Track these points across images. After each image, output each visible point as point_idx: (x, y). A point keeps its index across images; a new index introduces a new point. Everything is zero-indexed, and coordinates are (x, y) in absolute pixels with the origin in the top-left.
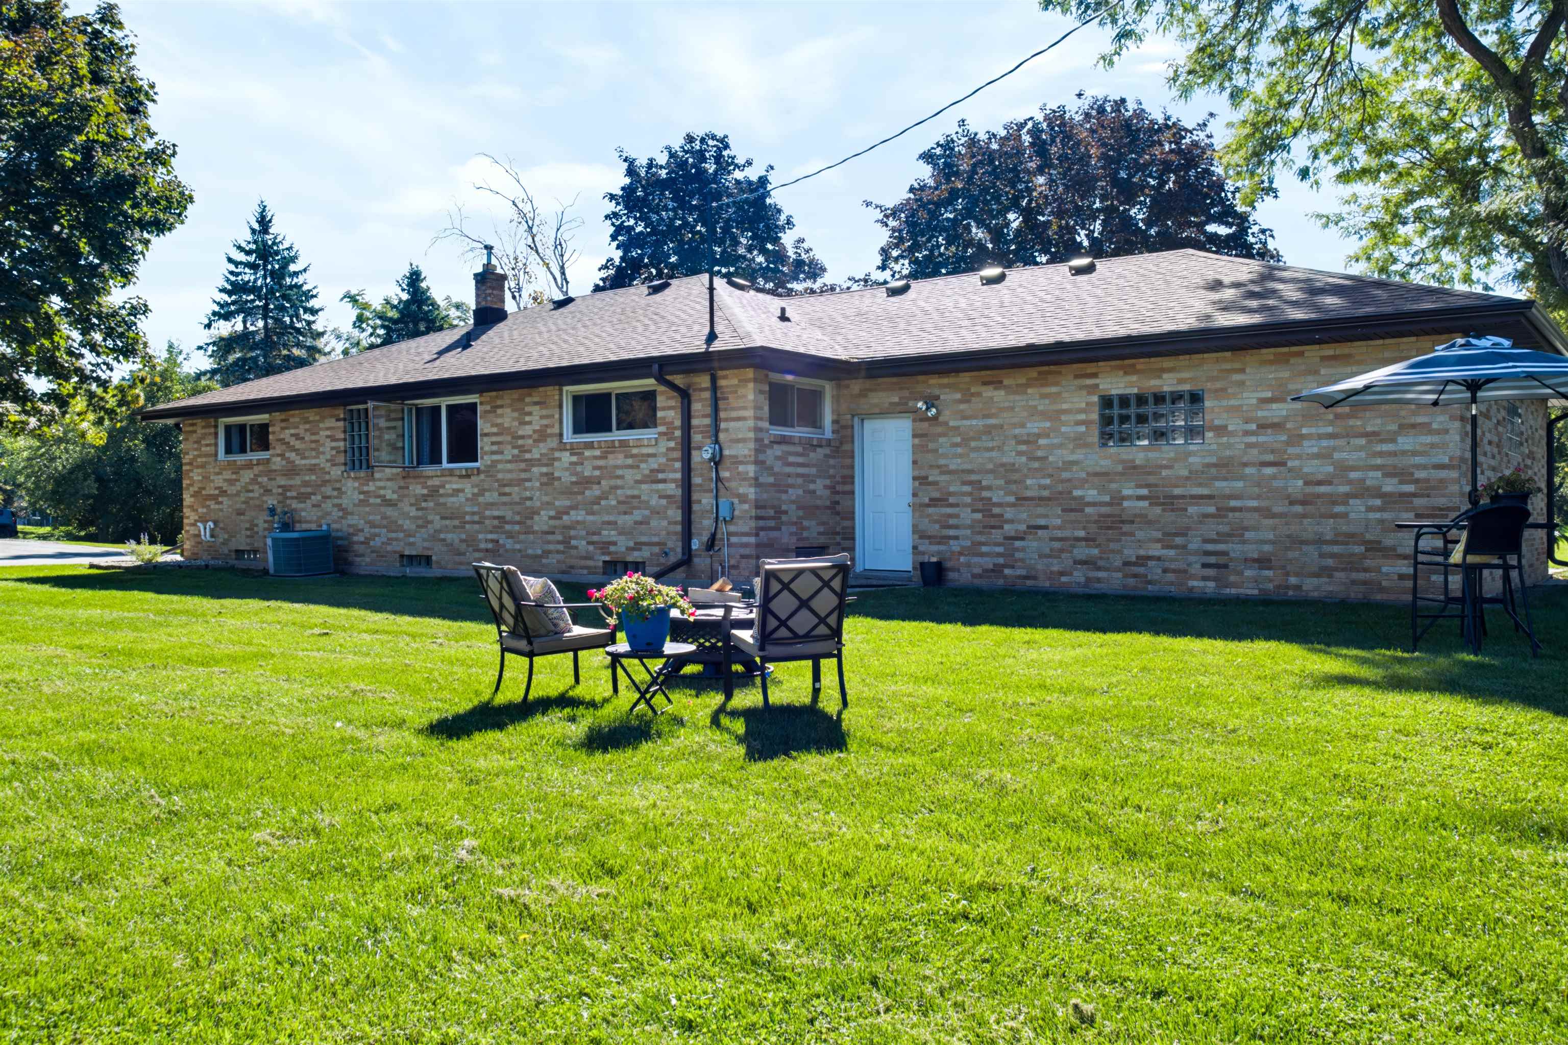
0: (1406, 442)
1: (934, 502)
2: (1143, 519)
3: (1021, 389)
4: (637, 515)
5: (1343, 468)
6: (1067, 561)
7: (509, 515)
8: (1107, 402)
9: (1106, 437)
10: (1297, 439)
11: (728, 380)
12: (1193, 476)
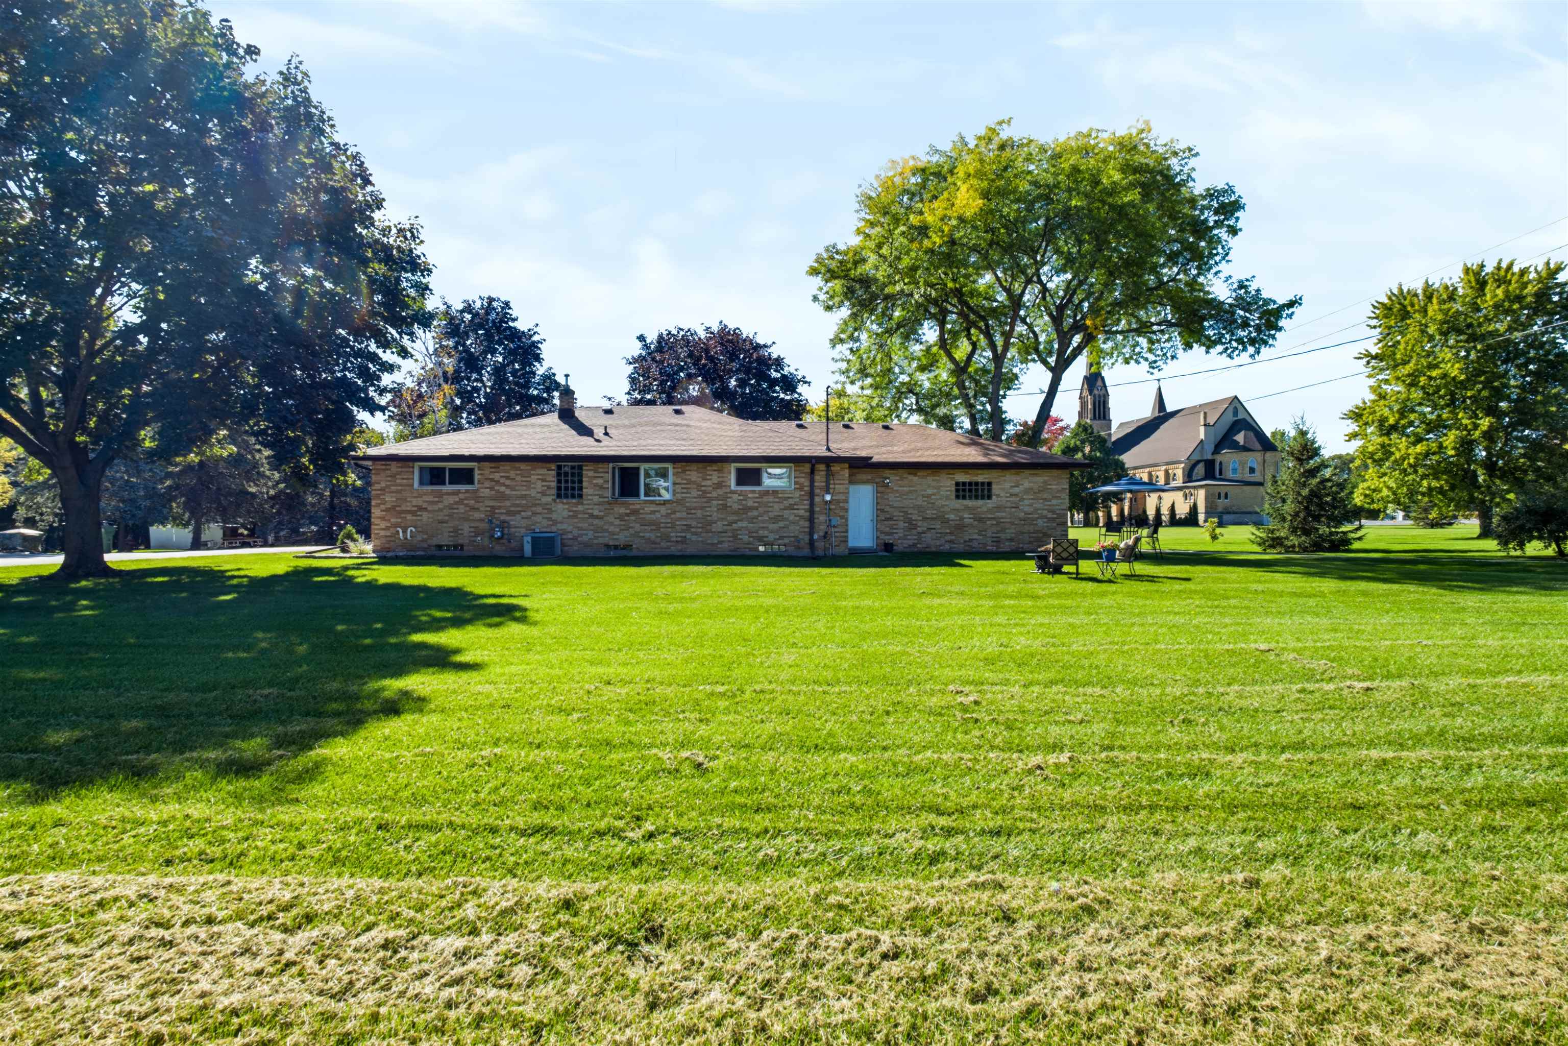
0: (1054, 502)
1: (887, 519)
2: (971, 526)
3: (924, 477)
4: (781, 524)
5: (1036, 509)
6: (942, 541)
7: (694, 524)
8: (957, 484)
9: (957, 497)
10: (1022, 499)
11: (836, 468)
12: (990, 511)
